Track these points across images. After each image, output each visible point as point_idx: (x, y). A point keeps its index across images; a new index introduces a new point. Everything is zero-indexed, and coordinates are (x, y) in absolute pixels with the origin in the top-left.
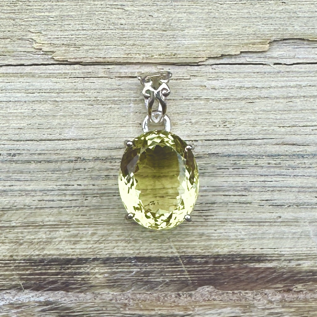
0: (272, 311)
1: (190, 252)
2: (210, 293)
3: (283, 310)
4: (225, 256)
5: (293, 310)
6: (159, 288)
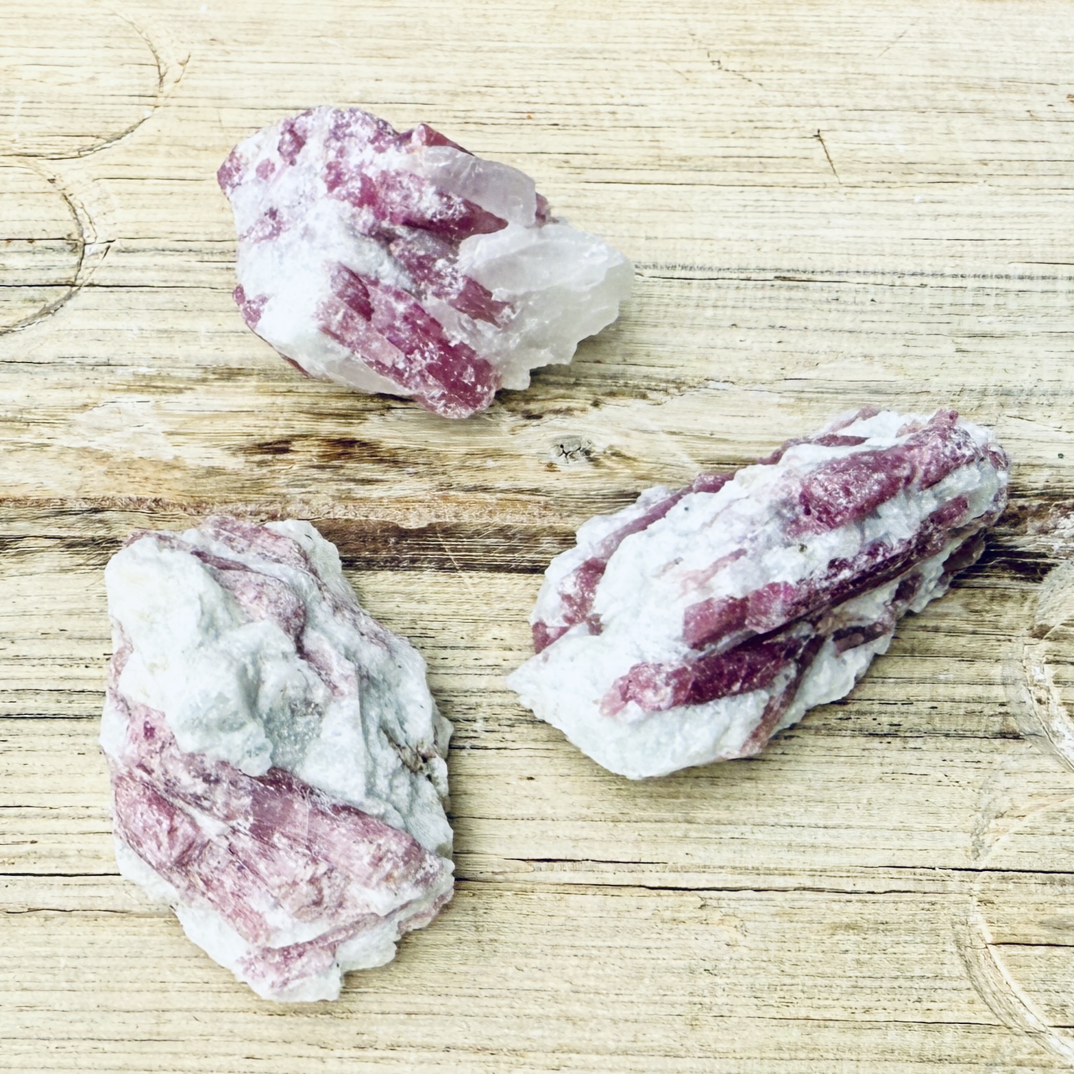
0: (303, 490)
1: (442, 577)
2: (406, 519)
3: (284, 491)
4: (382, 568)
5: (269, 490)
6: (491, 529)
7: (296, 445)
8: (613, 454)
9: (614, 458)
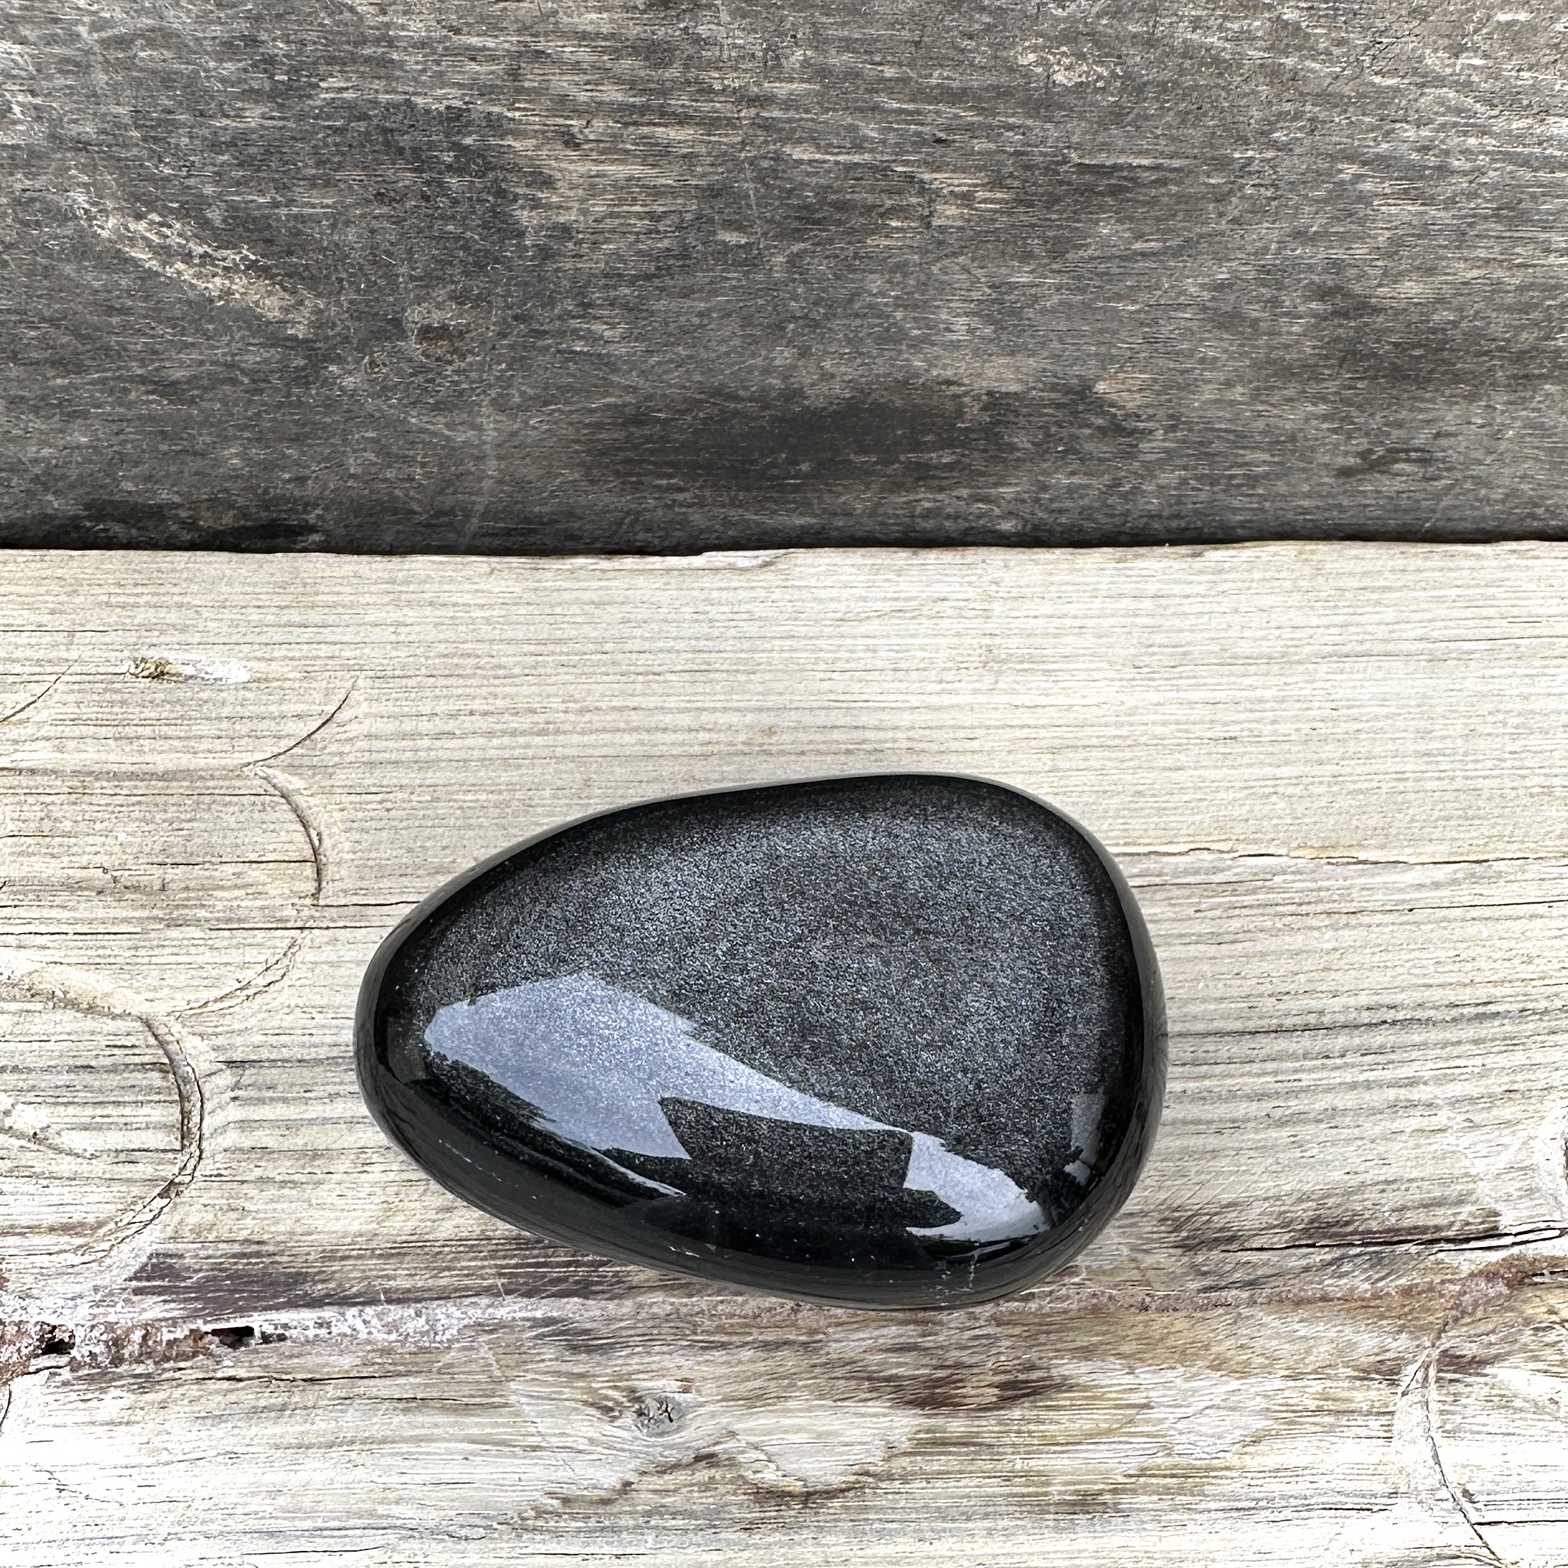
8: (612, 1410)
9: (610, 1404)
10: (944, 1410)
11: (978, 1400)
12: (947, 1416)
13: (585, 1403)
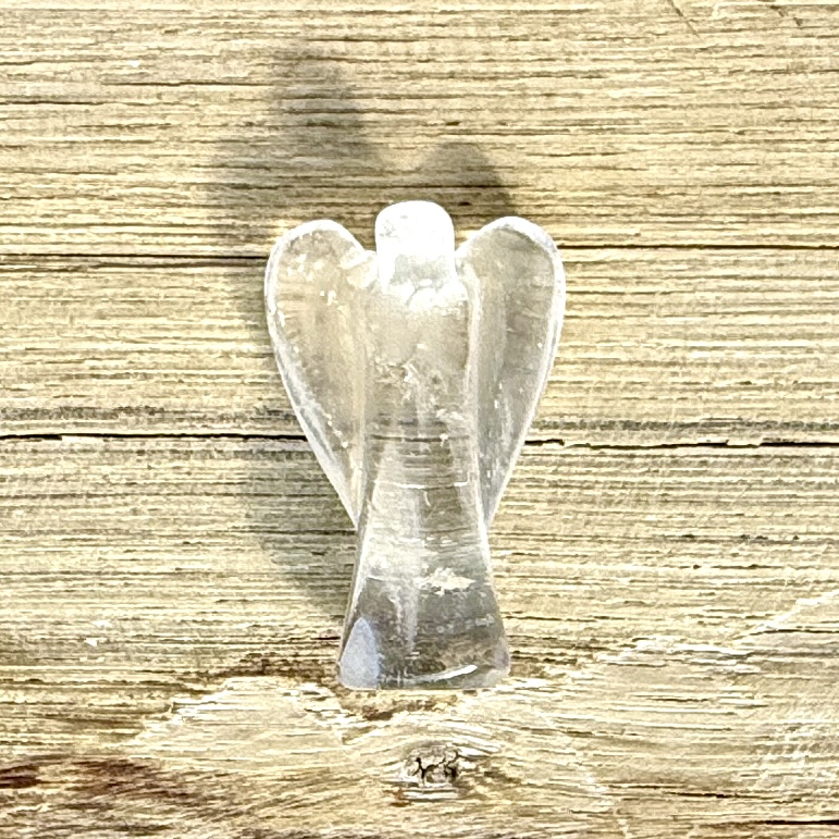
7: (45, 773)
8: (487, 774)
9: (489, 780)
10: (100, 759)
11: (60, 768)
12: (97, 752)
13: (517, 782)
